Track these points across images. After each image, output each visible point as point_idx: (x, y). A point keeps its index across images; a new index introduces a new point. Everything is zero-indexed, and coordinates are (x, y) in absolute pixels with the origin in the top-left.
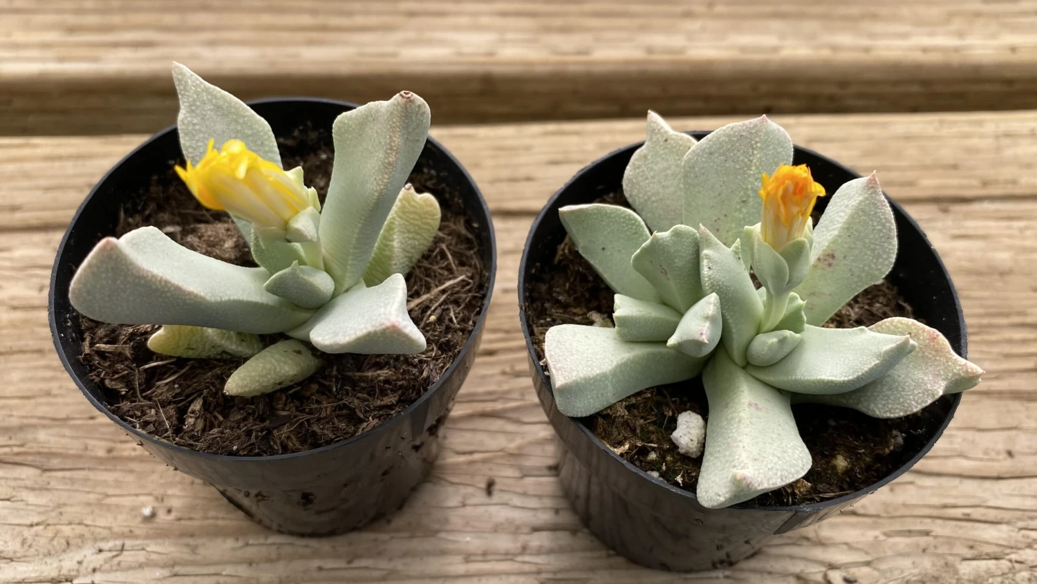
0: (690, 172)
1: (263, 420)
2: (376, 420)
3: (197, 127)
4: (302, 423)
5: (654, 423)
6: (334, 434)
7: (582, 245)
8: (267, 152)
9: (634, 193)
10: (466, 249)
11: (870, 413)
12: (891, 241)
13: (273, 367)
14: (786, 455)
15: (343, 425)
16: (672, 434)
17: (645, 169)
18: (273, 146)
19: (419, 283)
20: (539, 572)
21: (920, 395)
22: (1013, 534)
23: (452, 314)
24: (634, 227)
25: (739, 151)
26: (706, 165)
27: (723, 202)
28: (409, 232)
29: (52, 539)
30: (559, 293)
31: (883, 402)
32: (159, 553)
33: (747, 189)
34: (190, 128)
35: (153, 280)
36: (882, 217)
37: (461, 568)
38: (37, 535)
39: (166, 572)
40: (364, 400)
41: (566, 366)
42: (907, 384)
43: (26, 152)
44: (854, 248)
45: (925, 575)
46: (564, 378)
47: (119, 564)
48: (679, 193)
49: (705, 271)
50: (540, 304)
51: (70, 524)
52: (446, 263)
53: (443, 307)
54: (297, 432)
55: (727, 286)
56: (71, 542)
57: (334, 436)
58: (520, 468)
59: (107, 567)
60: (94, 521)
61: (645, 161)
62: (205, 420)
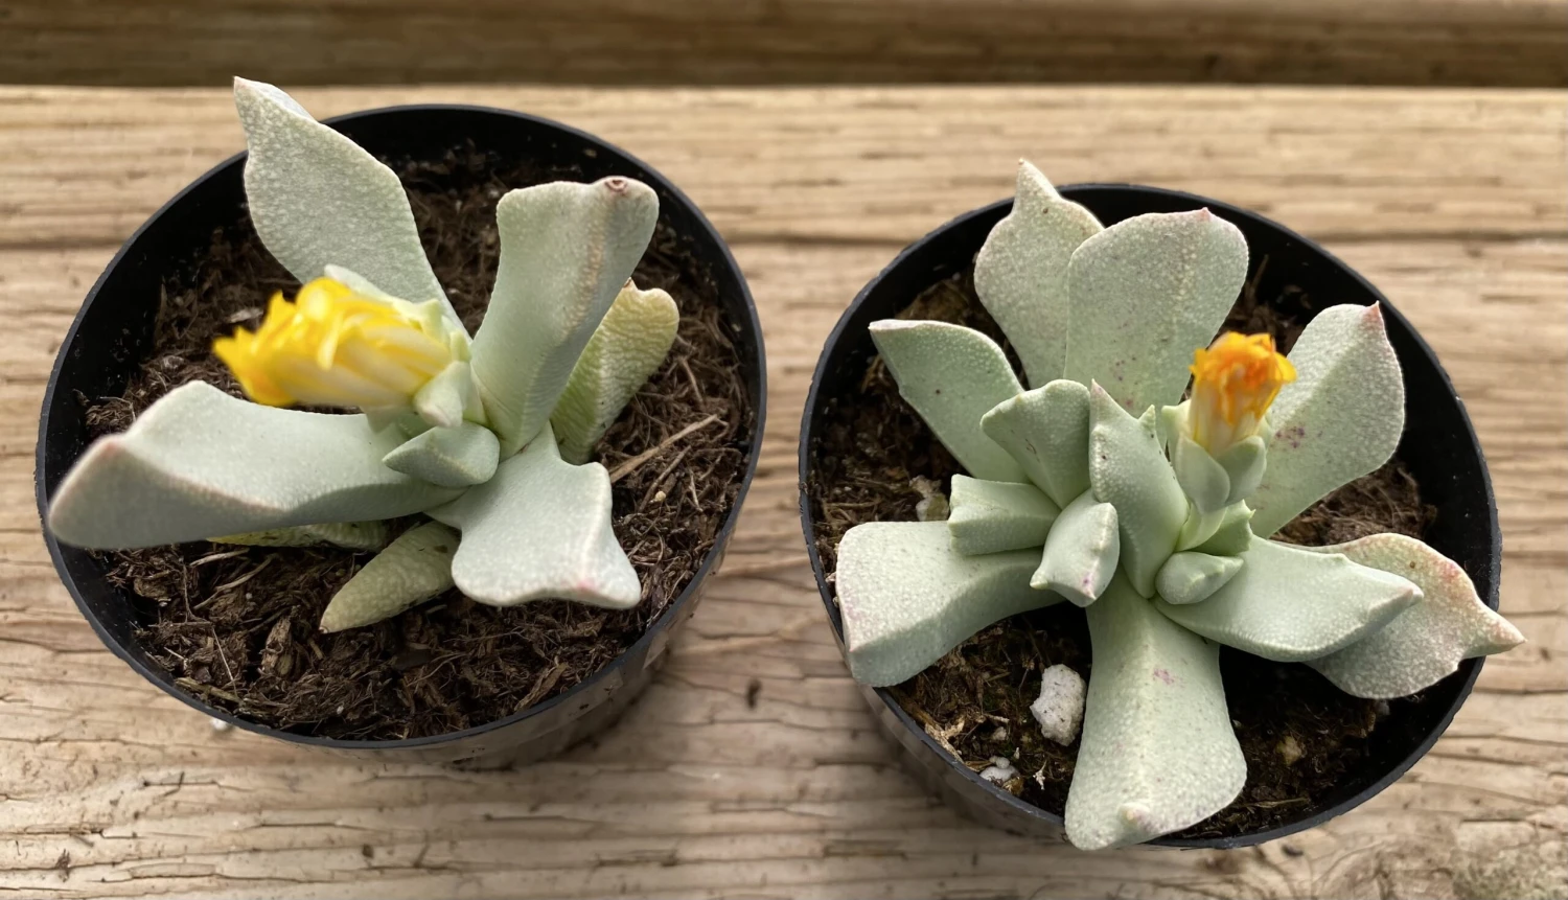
0: (1081, 280)
1: (386, 656)
2: (565, 665)
3: (277, 185)
4: (447, 665)
5: (1006, 680)
6: (498, 687)
7: (904, 383)
8: (394, 220)
9: (990, 292)
10: (720, 364)
11: (1342, 688)
12: (1395, 413)
13: (399, 581)
14: (1207, 768)
15: (511, 671)
16: (1032, 703)
17: (1010, 254)
18: (404, 210)
19: (641, 426)
20: (822, 831)
21: (1423, 668)
22: (1541, 782)
23: (692, 488)
24: (988, 363)
25: (1160, 261)
26: (1106, 274)
27: (1132, 337)
28: (626, 350)
29: (72, 763)
30: (866, 441)
31: (1364, 673)
32: (238, 790)
33: (1171, 323)
34: (265, 187)
35: (192, 493)
36: (1384, 375)
37: (705, 822)
38: (47, 758)
39: (248, 820)
40: (548, 626)
41: (868, 612)
42: (1404, 647)
43: (28, 112)
44: (1335, 422)
45: (1407, 843)
46: (865, 634)
47: (176, 804)
48: (1062, 298)
49: (1097, 463)
50: (834, 459)
51: (99, 739)
52: (686, 390)
53: (677, 474)
54: (439, 680)
55: (1129, 487)
56: (102, 769)
57: (497, 690)
58: (800, 663)
59: (156, 810)
60: (136, 735)
61: (1011, 242)
62: (294, 657)
